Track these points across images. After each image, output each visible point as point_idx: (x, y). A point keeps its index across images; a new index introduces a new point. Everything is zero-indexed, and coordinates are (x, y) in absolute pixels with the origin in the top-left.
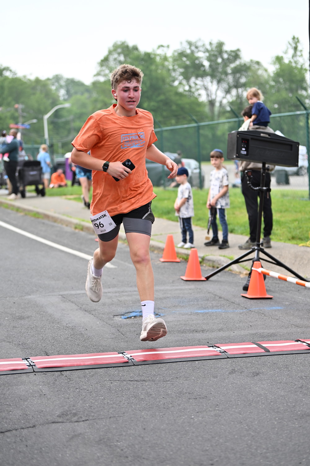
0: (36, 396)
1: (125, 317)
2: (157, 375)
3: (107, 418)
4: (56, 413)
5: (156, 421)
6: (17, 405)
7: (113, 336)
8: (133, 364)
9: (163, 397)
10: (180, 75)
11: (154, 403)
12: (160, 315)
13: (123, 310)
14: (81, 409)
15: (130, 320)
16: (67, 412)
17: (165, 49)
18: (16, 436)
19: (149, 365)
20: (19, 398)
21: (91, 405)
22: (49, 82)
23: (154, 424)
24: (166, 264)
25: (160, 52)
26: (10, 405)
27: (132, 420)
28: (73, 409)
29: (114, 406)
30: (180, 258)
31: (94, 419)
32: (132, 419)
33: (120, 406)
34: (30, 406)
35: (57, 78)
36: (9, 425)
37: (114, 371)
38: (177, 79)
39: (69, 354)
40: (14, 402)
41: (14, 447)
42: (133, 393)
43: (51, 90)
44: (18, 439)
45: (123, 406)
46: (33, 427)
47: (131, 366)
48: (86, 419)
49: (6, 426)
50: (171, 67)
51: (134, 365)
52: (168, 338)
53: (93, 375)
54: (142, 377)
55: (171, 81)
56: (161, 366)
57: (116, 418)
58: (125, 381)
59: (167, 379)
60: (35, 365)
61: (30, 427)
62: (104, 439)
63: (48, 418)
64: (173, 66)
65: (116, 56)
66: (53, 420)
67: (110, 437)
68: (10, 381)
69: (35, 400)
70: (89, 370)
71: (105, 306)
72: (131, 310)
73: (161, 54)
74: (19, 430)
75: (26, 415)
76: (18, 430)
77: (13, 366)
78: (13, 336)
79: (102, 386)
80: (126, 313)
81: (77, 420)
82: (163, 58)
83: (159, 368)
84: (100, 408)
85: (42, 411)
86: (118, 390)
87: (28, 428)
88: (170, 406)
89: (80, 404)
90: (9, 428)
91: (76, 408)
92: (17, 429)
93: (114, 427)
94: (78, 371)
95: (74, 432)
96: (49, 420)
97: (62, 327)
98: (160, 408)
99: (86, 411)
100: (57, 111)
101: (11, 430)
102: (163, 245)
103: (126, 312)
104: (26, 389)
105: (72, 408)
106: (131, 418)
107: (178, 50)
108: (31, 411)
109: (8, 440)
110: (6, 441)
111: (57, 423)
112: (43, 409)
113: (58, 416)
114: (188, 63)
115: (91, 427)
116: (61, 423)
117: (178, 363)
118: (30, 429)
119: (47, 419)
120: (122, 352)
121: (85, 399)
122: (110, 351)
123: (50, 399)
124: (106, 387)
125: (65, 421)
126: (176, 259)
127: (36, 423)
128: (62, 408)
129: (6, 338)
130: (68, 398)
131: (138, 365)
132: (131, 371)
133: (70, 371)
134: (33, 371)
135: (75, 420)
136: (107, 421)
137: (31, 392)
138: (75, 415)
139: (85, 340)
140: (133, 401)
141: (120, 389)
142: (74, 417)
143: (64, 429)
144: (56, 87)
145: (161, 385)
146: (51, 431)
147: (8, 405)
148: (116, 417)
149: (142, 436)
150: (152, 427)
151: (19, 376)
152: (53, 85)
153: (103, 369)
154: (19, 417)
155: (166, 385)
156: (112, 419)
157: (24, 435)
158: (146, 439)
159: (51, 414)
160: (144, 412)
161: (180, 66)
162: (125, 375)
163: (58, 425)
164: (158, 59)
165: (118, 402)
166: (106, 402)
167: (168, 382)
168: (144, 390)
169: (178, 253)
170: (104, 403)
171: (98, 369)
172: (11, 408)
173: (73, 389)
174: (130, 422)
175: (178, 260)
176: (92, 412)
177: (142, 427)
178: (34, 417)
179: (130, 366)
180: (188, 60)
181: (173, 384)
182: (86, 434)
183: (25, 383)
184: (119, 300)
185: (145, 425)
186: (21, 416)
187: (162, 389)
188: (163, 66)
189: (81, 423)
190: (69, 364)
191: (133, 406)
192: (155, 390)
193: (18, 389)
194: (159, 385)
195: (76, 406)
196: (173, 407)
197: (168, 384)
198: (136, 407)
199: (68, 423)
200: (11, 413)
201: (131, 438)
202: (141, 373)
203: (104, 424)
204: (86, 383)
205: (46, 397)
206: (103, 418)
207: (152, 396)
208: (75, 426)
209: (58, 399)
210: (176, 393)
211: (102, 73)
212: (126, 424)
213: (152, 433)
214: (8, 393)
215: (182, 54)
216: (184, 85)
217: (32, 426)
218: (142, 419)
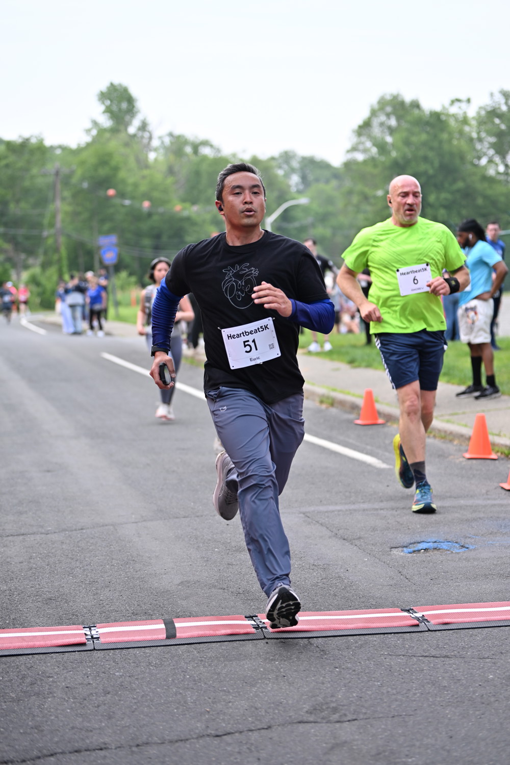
0: (270, 679)
1: (410, 550)
2: (468, 648)
3: (388, 717)
4: (304, 708)
5: (470, 724)
6: (239, 692)
7: (391, 583)
8: (427, 629)
9: (480, 685)
10: (489, 148)
11: (464, 694)
12: (467, 548)
13: (407, 539)
14: (345, 701)
15: (418, 555)
16: (322, 705)
17: (464, 105)
18: (241, 742)
19: (454, 631)
20: (243, 680)
21: (360, 696)
22: (274, 163)
23: (466, 729)
24: (474, 461)
25: (454, 110)
26: (229, 692)
27: (430, 722)
28: (331, 701)
29: (399, 697)
30: (498, 452)
31: (366, 719)
32: (430, 720)
33: (408, 697)
34: (261, 694)
35: (287, 157)
36: (229, 724)
37: (396, 639)
38: (485, 154)
39: (321, 610)
40: (235, 687)
41: (239, 760)
42: (429, 677)
43: (276, 176)
44: (245, 747)
45: (413, 699)
46: (267, 729)
47: (423, 631)
48: (354, 718)
49: (224, 726)
50: (474, 135)
51: (429, 630)
52: (484, 586)
53: (361, 646)
54: (443, 651)
55: (474, 158)
56: (474, 633)
57: (403, 718)
58: (414, 656)
59: (485, 654)
60: (266, 627)
61: (263, 729)
62: (384, 751)
63: (291, 714)
64: (478, 133)
65: (383, 118)
66: (300, 719)
67: (395, 749)
68: (227, 652)
69: (268, 684)
70: (355, 637)
71: (376, 532)
72: (419, 539)
73: (457, 114)
74: (246, 732)
75: (256, 709)
76: (243, 733)
77: (231, 628)
78: (229, 579)
79: (378, 664)
80: (411, 544)
81: (339, 720)
82: (460, 119)
83: (471, 636)
84: (376, 701)
85: (281, 703)
86: (403, 670)
87: (259, 729)
88: (492, 699)
89: (343, 692)
90: (228, 730)
91: (336, 700)
92: (241, 731)
93: (400, 732)
94: (336, 638)
95: (335, 738)
96: (293, 717)
97: (308, 566)
98: (475, 703)
99: (353, 704)
100: (286, 211)
101: (232, 733)
102: (468, 431)
103: (412, 542)
104: (254, 666)
105: (329, 699)
106: (428, 718)
107: (487, 105)
108: (264, 702)
109: (229, 749)
110: (226, 749)
111: (306, 724)
112: (284, 699)
113: (307, 712)
114: (503, 127)
115: (362, 731)
116: (313, 724)
117: (502, 628)
118: (263, 731)
119: (290, 717)
120: (407, 608)
121: (350, 684)
122: (388, 606)
123: (293, 683)
124: (384, 666)
125: (319, 720)
126: (490, 454)
127: (272, 722)
128: (313, 699)
129: (217, 582)
130: (323, 683)
131: (435, 631)
132: (424, 640)
133: (323, 639)
134: (263, 637)
135: (335, 720)
136: (389, 722)
137: (262, 671)
138: (335, 710)
139: (345, 587)
140: (431, 691)
141: (408, 670)
142: (334, 714)
143: (318, 734)
144: (285, 171)
145: (476, 664)
146: (296, 736)
147: (224, 691)
148: (403, 716)
149: (447, 748)
150: (463, 735)
151: (240, 645)
152: (280, 167)
153: (377, 636)
154: (244, 712)
155: (484, 665)
156: (396, 719)
157: (253, 742)
158: (455, 754)
159: (295, 709)
160: (449, 709)
161: (489, 133)
162: (414, 647)
163: (308, 726)
164: (452, 123)
165: (405, 691)
166: (384, 690)
167: (487, 660)
168: (448, 672)
169: (494, 444)
170: (382, 692)
171: (370, 636)
172: (231, 697)
173: (330, 668)
174: (426, 724)
175: (494, 456)
176: (363, 706)
177: (447, 734)
178: (268, 713)
179: (421, 632)
180: (502, 122)
181: (495, 664)
182: (355, 743)
183: (251, 656)
184: (398, 522)
185: (451, 730)
186: (246, 710)
187: (477, 671)
188: (461, 133)
189: (346, 724)
190: (322, 627)
191: (430, 698)
192: (465, 673)
193: (240, 666)
194: (471, 664)
195: (336, 695)
196: (497, 702)
197: (486, 663)
198: (436, 700)
199: (324, 724)
200: (230, 704)
201: (429, 751)
202: (441, 644)
203: (383, 726)
204: (350, 659)
205: (287, 680)
206: (381, 717)
207: (461, 683)
208: (336, 729)
209: (306, 685)
210: (501, 678)
211: (361, 147)
212: (420, 729)
213: (464, 744)
214: (224, 671)
215: (493, 113)
216: (497, 165)
217: (266, 727)
218: (446, 721)
